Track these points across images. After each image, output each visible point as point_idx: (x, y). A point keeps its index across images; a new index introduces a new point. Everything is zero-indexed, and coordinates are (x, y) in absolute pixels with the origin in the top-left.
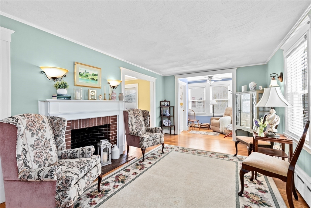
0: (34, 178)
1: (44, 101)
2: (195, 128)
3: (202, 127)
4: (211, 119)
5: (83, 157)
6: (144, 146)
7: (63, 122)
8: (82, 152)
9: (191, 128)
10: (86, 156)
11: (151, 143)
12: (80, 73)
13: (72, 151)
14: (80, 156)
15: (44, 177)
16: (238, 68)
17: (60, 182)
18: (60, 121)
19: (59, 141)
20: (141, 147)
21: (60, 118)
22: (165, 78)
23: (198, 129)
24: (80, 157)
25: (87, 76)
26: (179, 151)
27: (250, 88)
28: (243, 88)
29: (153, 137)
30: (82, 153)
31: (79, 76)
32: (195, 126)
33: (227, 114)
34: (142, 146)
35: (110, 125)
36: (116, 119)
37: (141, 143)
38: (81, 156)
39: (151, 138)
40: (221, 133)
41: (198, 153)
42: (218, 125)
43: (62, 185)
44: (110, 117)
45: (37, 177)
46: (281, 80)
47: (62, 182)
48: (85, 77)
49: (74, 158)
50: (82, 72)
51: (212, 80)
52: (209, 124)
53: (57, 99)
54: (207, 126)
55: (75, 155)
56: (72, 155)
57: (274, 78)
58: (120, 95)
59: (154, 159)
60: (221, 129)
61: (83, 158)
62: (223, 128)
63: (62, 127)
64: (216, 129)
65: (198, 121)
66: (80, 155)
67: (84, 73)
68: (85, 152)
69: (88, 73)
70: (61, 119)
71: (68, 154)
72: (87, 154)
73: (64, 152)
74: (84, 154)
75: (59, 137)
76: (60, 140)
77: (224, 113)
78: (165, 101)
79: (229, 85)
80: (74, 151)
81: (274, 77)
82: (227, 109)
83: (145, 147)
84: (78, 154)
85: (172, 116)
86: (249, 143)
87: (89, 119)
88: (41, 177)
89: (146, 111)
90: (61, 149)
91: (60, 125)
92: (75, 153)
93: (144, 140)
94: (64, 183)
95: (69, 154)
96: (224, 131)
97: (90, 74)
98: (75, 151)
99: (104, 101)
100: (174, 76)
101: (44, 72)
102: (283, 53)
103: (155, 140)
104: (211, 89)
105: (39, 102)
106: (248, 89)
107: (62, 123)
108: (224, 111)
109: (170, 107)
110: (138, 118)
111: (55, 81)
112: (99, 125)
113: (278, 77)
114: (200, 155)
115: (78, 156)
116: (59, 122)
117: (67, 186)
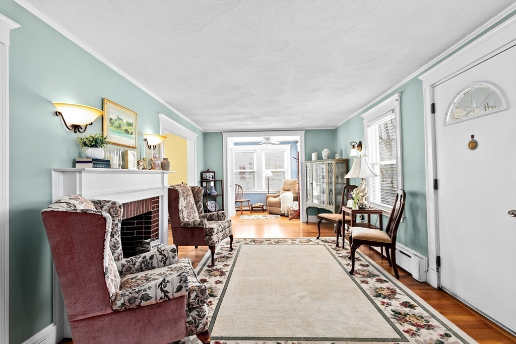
0: (156, 297)
1: (63, 172)
2: (244, 212)
3: (253, 210)
4: (267, 198)
5: (165, 264)
6: (213, 241)
7: (118, 208)
8: (162, 256)
9: (240, 212)
10: (170, 262)
11: (220, 235)
12: (111, 119)
13: (141, 259)
14: (158, 265)
15: (175, 290)
16: (306, 131)
17: (193, 295)
18: (114, 208)
19: (113, 244)
20: (210, 244)
21: (110, 203)
22: (206, 135)
23: (249, 212)
24: (160, 266)
25: (120, 125)
26: (251, 243)
27: (323, 157)
28: (314, 156)
29: (222, 226)
30: (162, 258)
31: (110, 125)
32: (243, 209)
33: (286, 189)
34: (211, 242)
35: (150, 213)
36: (158, 202)
37: (207, 237)
38: (162, 264)
39: (220, 229)
40: (282, 215)
41: (277, 243)
42: (278, 205)
43: (197, 300)
44: (151, 198)
45: (163, 295)
46: (360, 150)
47: (196, 295)
48: (117, 127)
49: (148, 269)
50: (114, 118)
51: (270, 143)
52: (262, 204)
53: (93, 167)
54: (260, 207)
55: (149, 263)
56: (143, 265)
57: (354, 147)
58: (165, 161)
59: (227, 259)
60: (283, 209)
61: (165, 266)
62: (286, 208)
63: (118, 218)
64: (275, 210)
65: (248, 201)
66: (160, 262)
67: (116, 120)
68: (167, 256)
69: (121, 120)
70: (114, 203)
71: (134, 264)
72: (172, 259)
73: (125, 263)
74: (166, 260)
75: (113, 237)
76: (116, 241)
77: (281, 187)
78: (208, 171)
79: (285, 150)
80: (145, 257)
81: (354, 145)
82: (285, 183)
83: (215, 242)
84: (155, 260)
85: (220, 195)
86: (337, 220)
87: (127, 203)
88: (168, 293)
89: (197, 188)
90: (118, 259)
91: (114, 215)
92: (149, 261)
93: (214, 232)
94: (201, 296)
95: (138, 264)
96: (286, 212)
97: (123, 121)
98: (148, 258)
99: (151, 170)
100: (221, 133)
101: (60, 113)
102: (363, 122)
103: (224, 231)
104: (263, 154)
105: (53, 173)
106: (320, 158)
107: (118, 211)
108: (282, 186)
109: (215, 182)
110: (188, 200)
111: (76, 132)
112: (139, 214)
113: (358, 146)
114: (280, 244)
115: (155, 264)
116: (111, 210)
117: (204, 299)
